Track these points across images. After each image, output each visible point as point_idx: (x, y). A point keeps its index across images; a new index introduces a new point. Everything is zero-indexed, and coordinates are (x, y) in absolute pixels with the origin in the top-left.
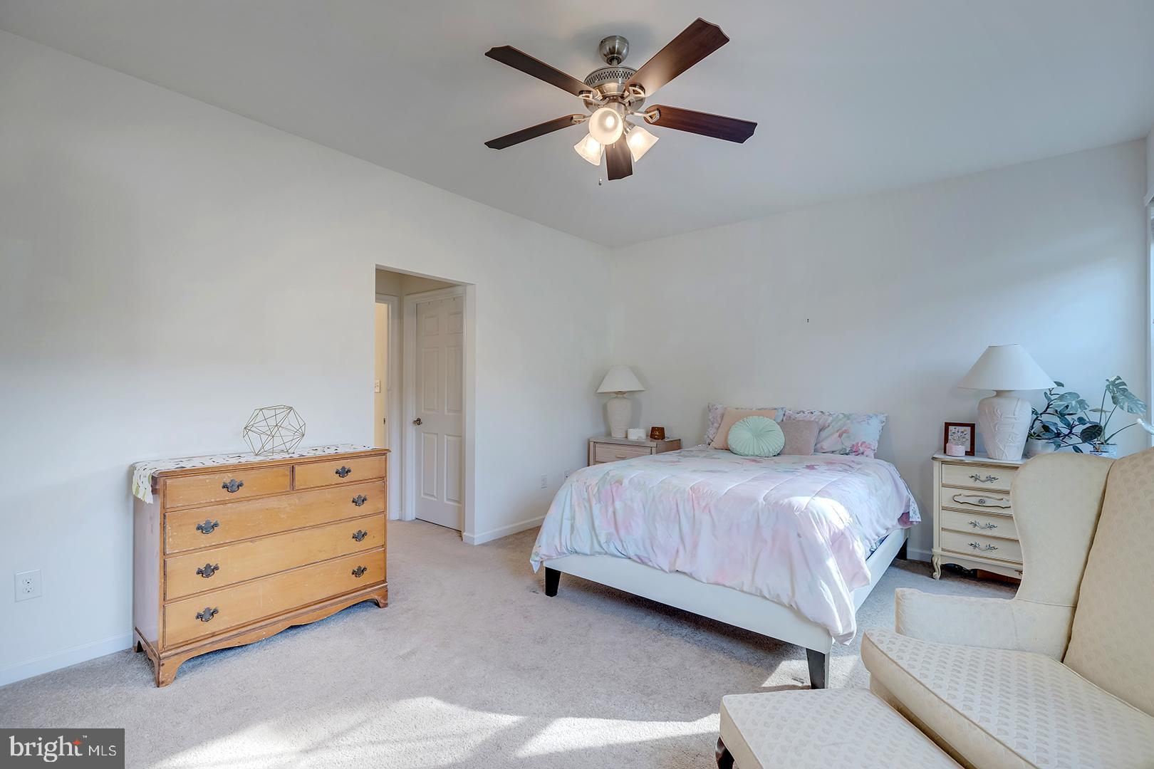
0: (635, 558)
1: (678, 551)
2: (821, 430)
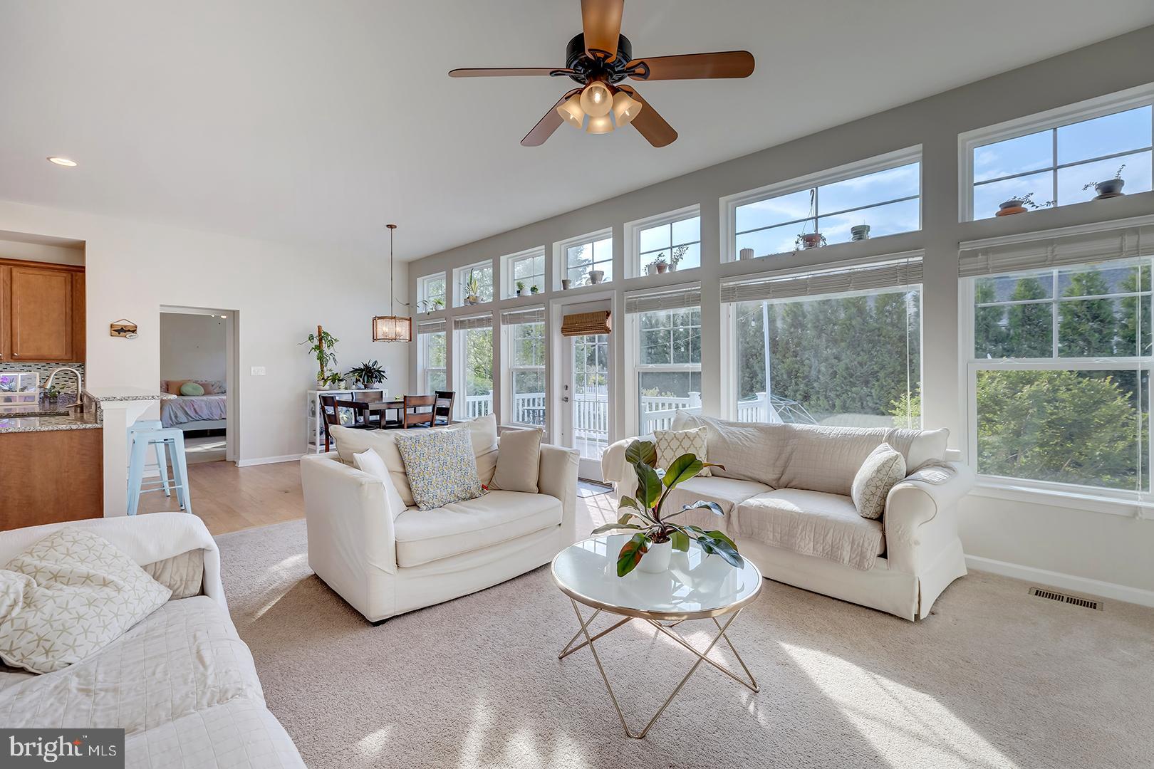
2: (212, 386)
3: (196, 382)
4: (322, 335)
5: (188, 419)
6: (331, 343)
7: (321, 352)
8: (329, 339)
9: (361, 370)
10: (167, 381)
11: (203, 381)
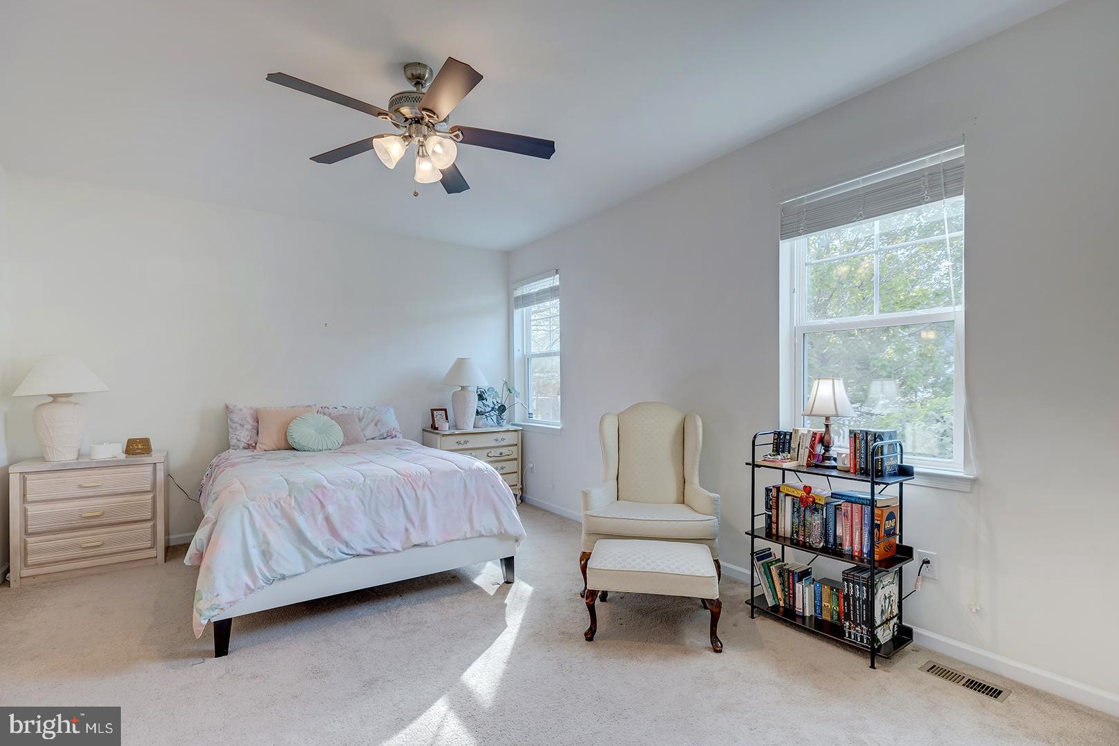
0: (368, 553)
1: (407, 530)
2: (360, 420)
5: (305, 558)
10: (257, 409)
11: (339, 408)
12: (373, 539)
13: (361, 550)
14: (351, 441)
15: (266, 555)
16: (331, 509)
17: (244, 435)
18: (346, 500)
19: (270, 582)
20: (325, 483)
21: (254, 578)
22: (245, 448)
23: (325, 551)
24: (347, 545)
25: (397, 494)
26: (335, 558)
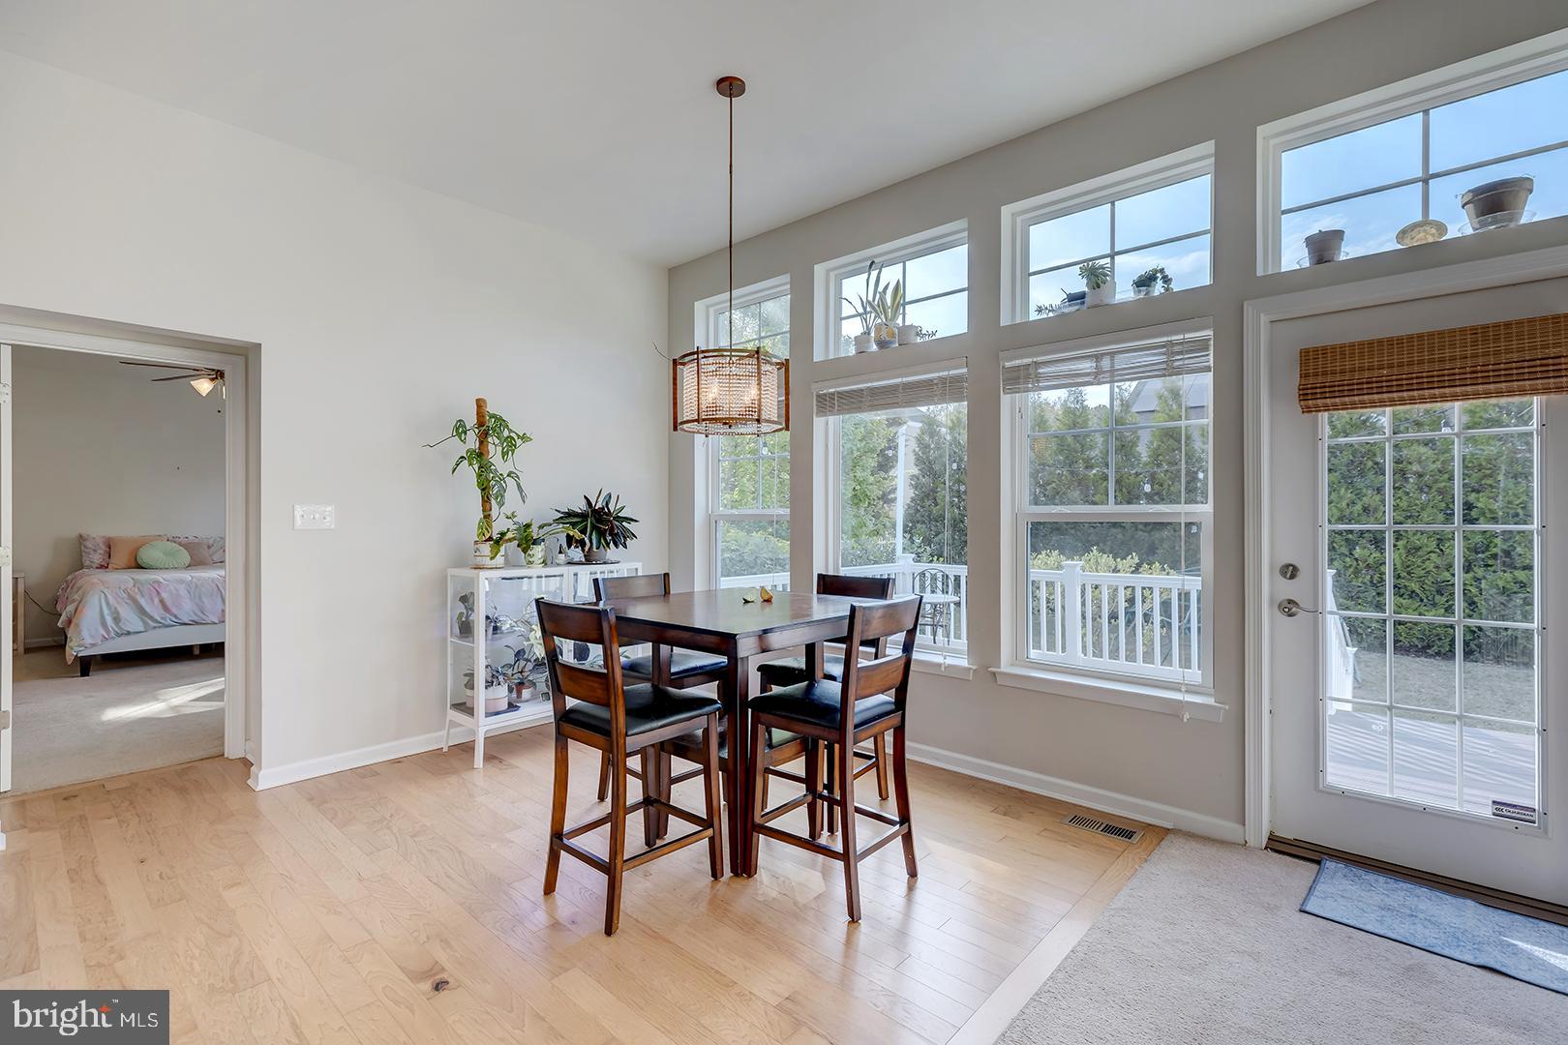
2: (209, 547)
3: (174, 540)
4: (487, 425)
5: (145, 623)
6: (510, 445)
7: (484, 469)
8: (506, 433)
9: (583, 516)
10: (109, 538)
11: (190, 537)
12: (196, 615)
13: (187, 621)
14: (196, 563)
15: (117, 619)
16: (164, 595)
17: (97, 558)
18: (177, 590)
19: (119, 635)
20: (162, 580)
21: (108, 632)
22: (97, 568)
23: (159, 619)
24: (176, 617)
25: (216, 589)
26: (166, 623)
